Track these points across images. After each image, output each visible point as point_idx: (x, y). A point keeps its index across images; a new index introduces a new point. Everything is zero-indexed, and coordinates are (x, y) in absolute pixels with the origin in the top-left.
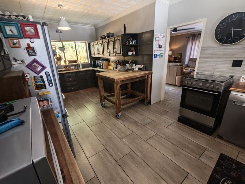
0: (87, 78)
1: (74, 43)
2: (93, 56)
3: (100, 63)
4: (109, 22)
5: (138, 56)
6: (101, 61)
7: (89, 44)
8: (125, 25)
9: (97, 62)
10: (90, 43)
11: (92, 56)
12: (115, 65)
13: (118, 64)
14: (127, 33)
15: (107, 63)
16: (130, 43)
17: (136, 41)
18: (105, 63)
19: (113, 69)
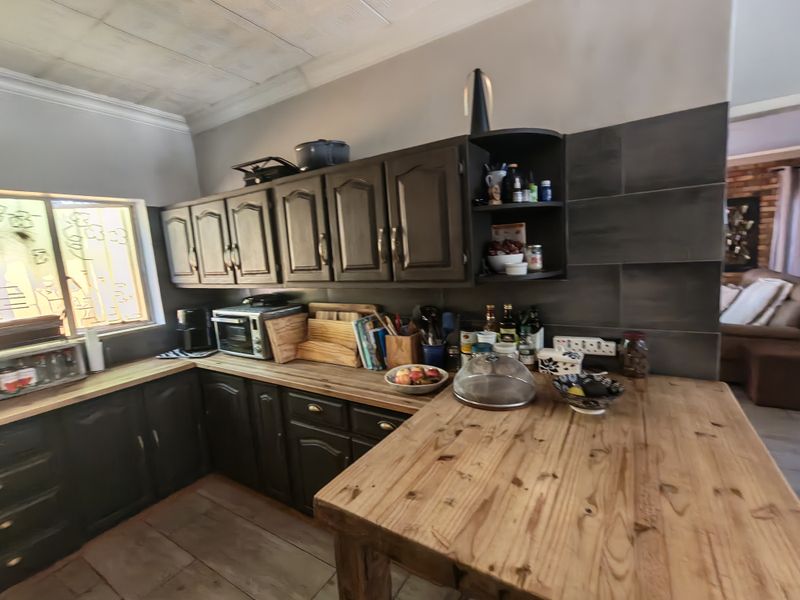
0: (148, 439)
1: (38, 207)
2: (190, 281)
3: (246, 323)
4: (303, 89)
5: (564, 276)
6: (254, 315)
7: (157, 215)
8: (478, 73)
9: (219, 316)
10: (163, 209)
11: (177, 280)
12: (371, 333)
13: (390, 327)
14: (492, 128)
15: (297, 320)
16: (519, 197)
17: (547, 183)
18: (283, 322)
19: (349, 360)
